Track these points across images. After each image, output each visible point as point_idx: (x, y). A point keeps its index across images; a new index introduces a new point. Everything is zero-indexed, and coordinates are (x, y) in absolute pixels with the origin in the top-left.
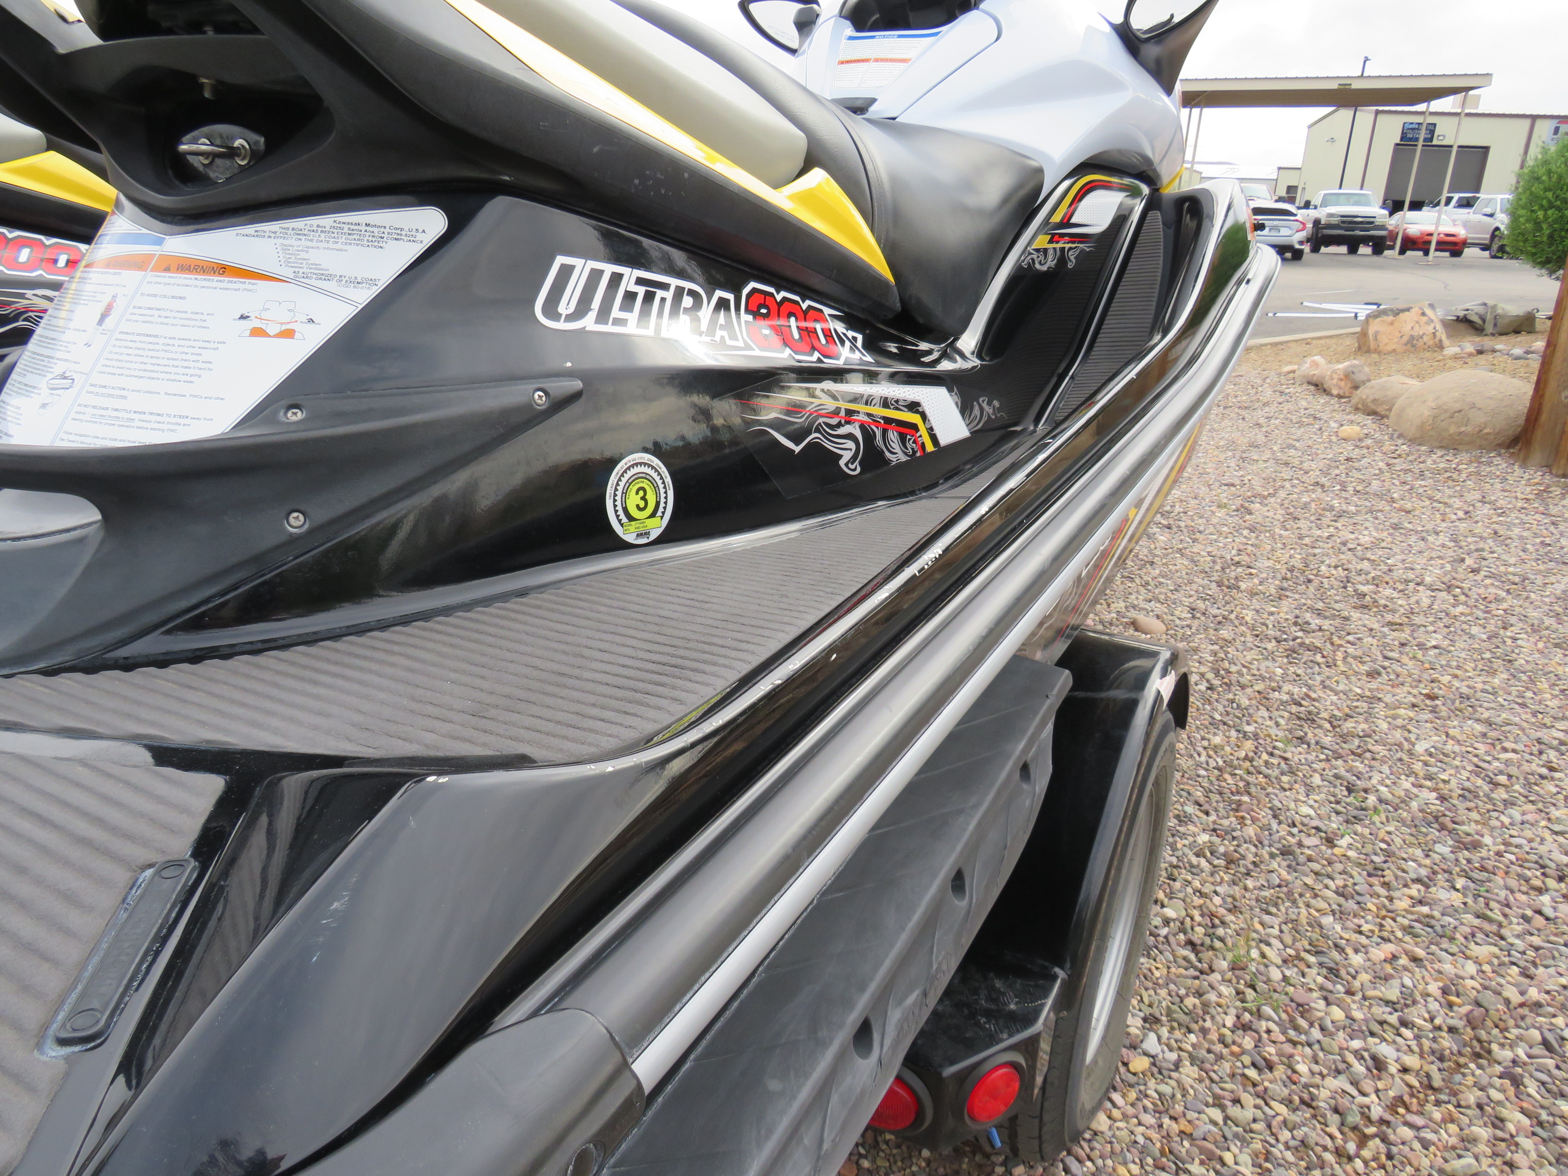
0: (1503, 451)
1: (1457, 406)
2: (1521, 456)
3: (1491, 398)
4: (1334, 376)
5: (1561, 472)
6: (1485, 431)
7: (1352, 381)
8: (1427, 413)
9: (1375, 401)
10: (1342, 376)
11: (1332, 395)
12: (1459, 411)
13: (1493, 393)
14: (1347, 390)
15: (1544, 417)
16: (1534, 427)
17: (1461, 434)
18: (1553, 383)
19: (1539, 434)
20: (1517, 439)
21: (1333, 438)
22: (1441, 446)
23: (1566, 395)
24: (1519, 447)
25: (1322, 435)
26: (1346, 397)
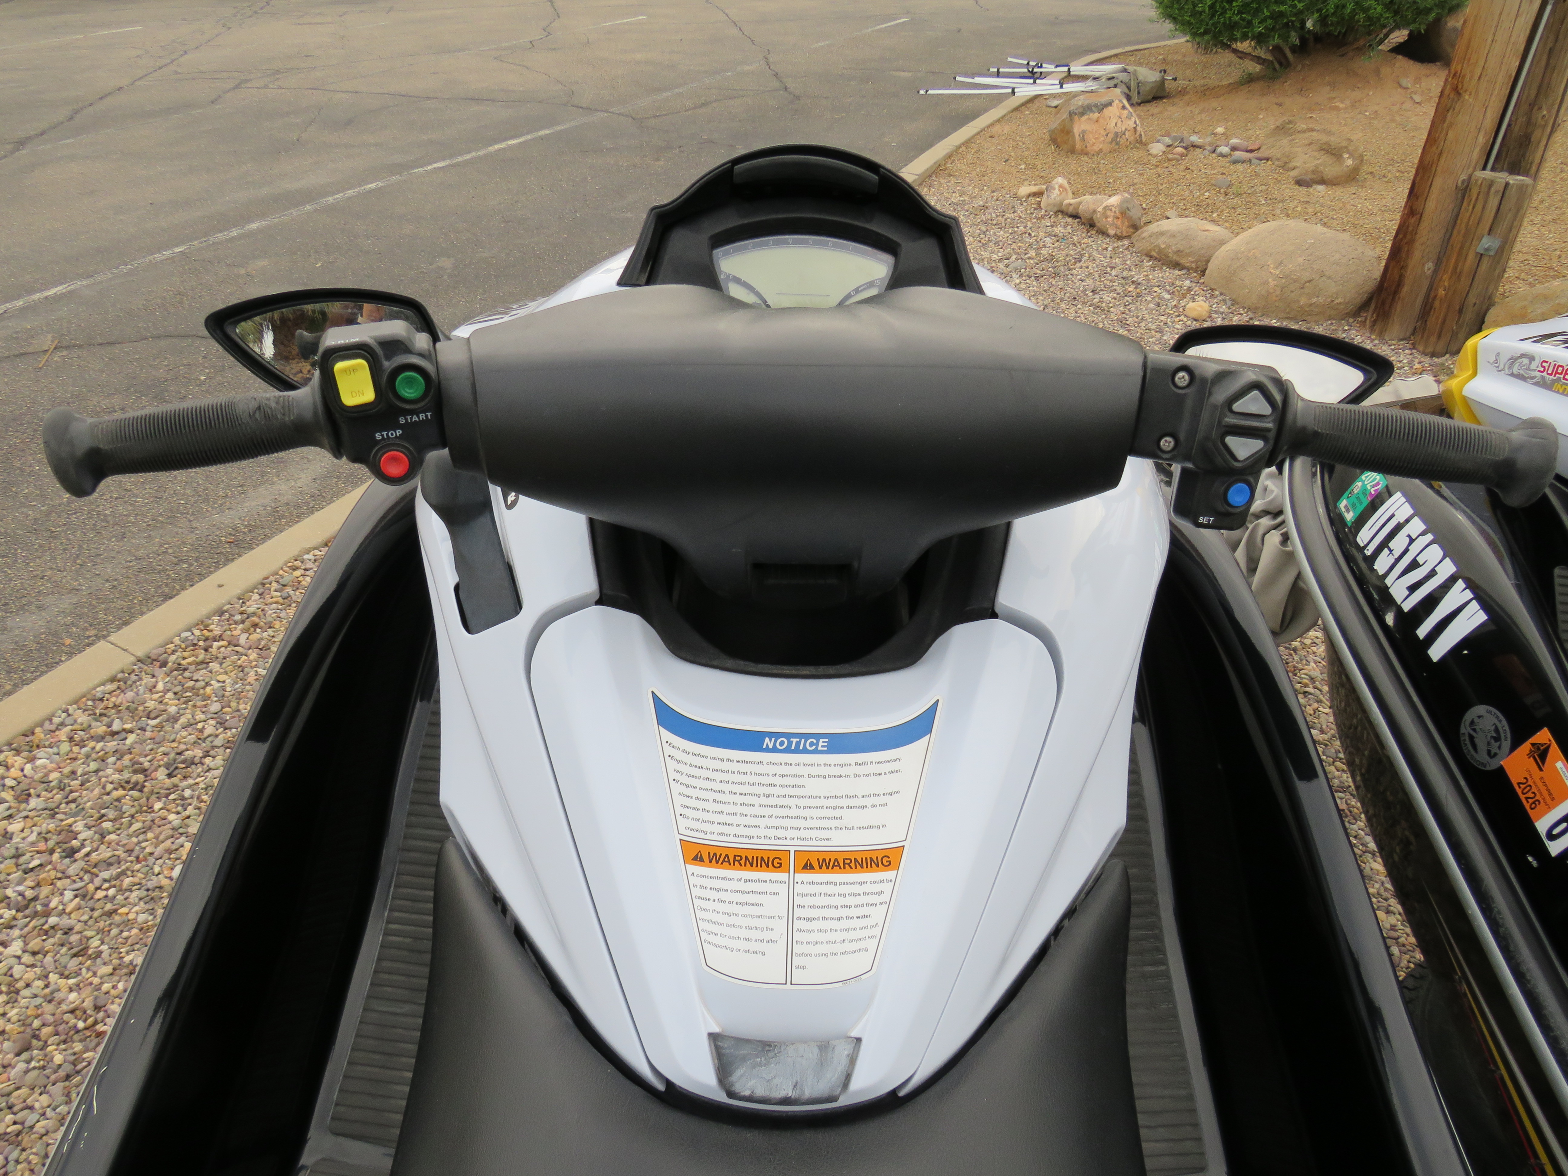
0: (1351, 320)
1: (1306, 276)
2: (1377, 328)
3: (1337, 264)
4: (1108, 213)
5: (1430, 350)
6: (1337, 301)
7: (1130, 219)
8: (1272, 283)
9: (1178, 252)
10: (1118, 214)
11: (1108, 236)
12: (1310, 281)
13: (1337, 256)
14: (1125, 230)
15: (1405, 289)
16: (1393, 299)
17: (1311, 305)
18: (1417, 254)
19: (1398, 307)
20: (1364, 306)
21: (1182, 317)
22: (1288, 318)
23: (1429, 266)
24: (1369, 315)
25: (1169, 315)
26: (1124, 237)
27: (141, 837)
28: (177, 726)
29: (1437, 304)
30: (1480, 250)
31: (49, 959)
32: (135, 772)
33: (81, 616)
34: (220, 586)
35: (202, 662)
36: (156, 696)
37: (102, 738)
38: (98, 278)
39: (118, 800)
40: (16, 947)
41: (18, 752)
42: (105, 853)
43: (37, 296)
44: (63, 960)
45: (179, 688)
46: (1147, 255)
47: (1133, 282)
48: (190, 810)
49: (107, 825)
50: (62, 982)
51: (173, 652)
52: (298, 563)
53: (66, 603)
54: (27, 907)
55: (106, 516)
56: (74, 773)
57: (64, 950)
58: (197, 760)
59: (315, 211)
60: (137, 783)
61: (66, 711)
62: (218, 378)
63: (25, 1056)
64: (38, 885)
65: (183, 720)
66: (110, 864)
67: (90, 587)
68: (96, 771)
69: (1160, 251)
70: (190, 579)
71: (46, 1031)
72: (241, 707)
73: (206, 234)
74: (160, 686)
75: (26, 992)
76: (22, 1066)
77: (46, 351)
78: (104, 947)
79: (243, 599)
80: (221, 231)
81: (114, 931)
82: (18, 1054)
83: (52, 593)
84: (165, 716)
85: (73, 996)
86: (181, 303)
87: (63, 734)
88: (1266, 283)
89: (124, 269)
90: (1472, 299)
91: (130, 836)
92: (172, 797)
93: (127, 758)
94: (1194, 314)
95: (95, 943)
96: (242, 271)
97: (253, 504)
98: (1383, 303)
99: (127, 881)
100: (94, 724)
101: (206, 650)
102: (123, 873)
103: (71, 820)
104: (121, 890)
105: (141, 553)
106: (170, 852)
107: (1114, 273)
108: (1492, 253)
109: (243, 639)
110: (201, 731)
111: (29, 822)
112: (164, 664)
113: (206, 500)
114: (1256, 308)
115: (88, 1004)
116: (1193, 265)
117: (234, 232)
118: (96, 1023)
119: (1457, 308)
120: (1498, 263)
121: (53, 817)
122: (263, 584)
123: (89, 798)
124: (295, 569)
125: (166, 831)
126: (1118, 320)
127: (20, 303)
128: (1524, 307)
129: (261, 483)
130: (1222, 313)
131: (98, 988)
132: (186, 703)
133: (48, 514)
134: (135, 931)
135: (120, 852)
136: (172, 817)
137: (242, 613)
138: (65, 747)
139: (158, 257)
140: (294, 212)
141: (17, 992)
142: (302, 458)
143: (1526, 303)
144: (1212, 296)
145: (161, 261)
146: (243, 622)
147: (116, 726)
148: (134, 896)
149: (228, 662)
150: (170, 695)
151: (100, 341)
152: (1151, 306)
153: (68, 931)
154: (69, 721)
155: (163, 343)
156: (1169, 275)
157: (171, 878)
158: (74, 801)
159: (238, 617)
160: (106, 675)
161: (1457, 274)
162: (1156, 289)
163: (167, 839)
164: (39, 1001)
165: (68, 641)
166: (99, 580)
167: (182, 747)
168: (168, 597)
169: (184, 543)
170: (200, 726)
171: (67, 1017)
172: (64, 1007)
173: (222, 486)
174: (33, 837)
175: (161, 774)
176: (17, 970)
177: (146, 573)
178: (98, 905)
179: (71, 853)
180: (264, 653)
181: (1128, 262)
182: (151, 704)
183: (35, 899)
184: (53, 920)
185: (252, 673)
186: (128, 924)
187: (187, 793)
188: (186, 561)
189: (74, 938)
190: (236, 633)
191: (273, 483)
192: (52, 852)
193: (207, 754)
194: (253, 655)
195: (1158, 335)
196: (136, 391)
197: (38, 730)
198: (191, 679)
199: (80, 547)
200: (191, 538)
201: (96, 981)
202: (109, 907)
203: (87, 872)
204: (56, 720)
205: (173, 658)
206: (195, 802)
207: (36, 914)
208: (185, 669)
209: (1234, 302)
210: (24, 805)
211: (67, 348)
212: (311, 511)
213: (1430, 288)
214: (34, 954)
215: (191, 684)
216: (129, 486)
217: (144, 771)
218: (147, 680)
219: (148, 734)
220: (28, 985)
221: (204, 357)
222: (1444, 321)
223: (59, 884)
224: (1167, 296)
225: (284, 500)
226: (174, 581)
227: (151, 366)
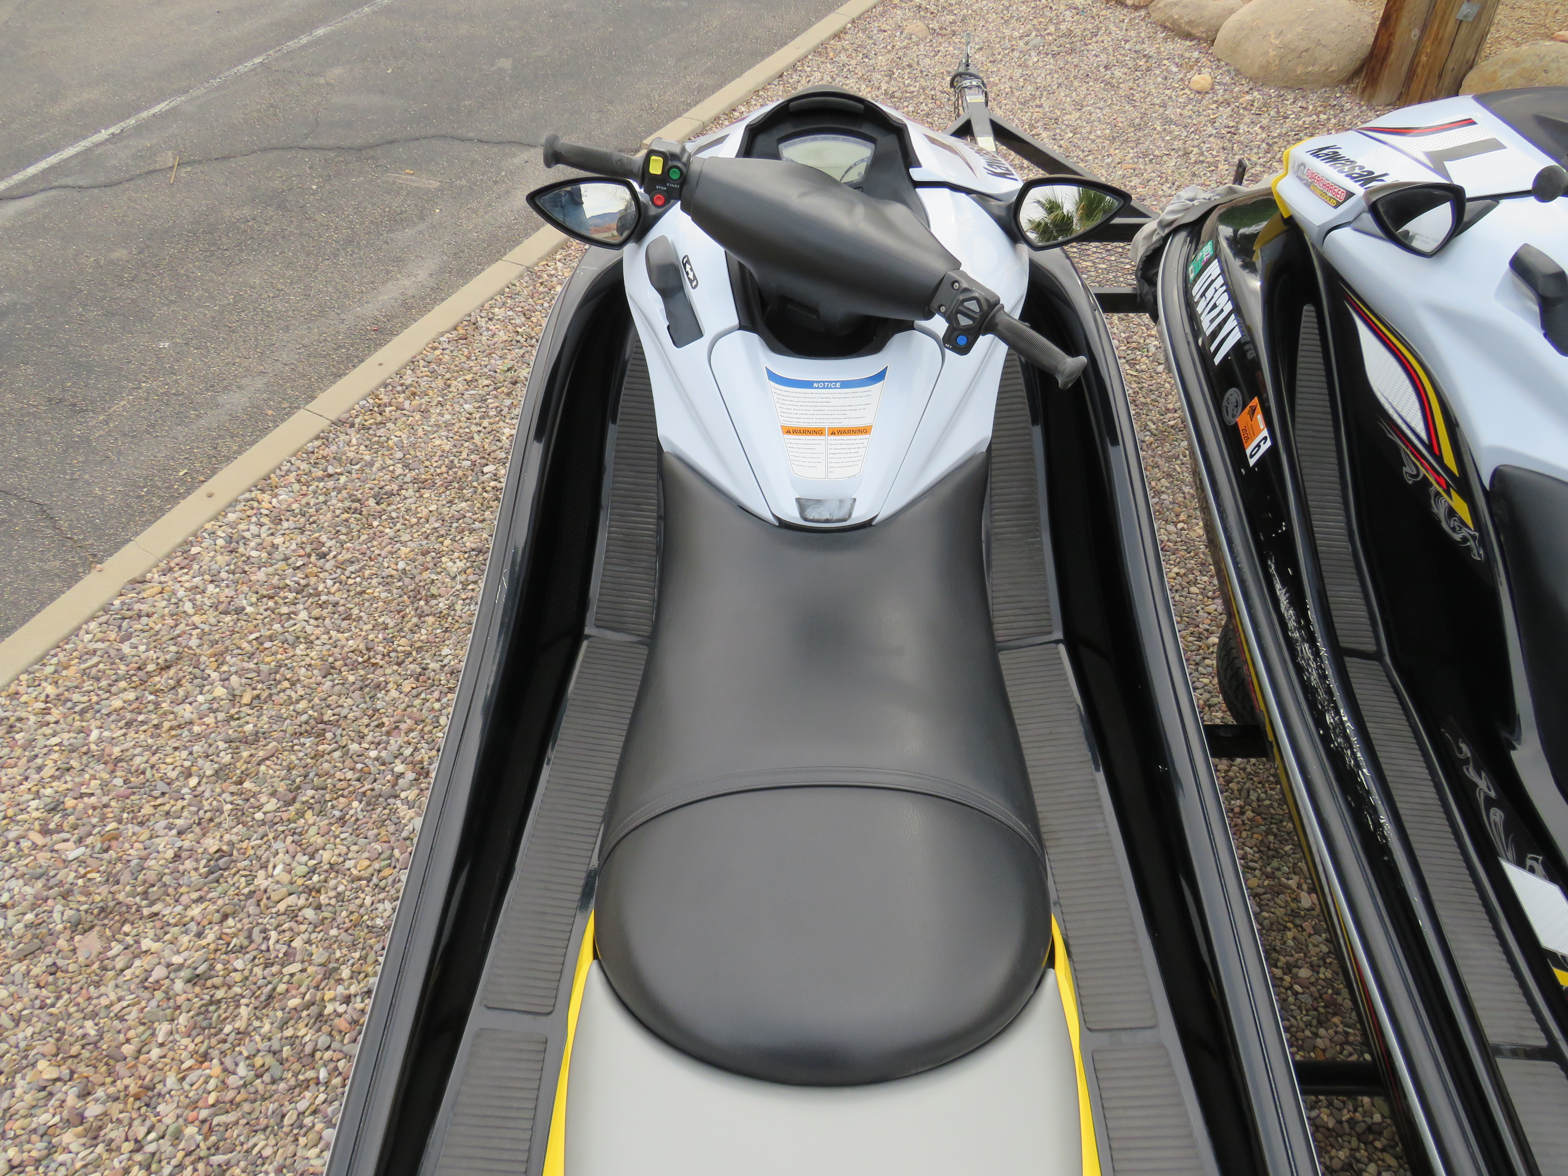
0: (1344, 87)
1: (1304, 45)
2: (1366, 94)
3: (1334, 32)
6: (1331, 69)
8: (1272, 53)
9: (1190, 22)
11: (1126, 6)
12: (1307, 50)
13: (1334, 24)
15: (1393, 56)
16: (1382, 65)
17: (1307, 73)
18: (1404, 22)
19: (1386, 73)
20: (1356, 73)
21: (1187, 91)
22: (1286, 87)
23: (1416, 33)
24: (1359, 82)
25: (1174, 88)
26: (1142, 7)
27: (369, 545)
28: (374, 469)
29: (1419, 70)
30: (1460, 16)
31: (327, 621)
32: (353, 501)
33: (273, 393)
34: (380, 365)
35: (381, 423)
36: (353, 449)
37: (321, 479)
38: (193, 93)
39: (347, 520)
40: (303, 615)
41: (263, 491)
42: (347, 556)
43: (145, 114)
44: (338, 622)
45: (368, 443)
46: (1161, 26)
47: (1145, 56)
48: (398, 526)
49: (343, 537)
50: (340, 635)
51: (357, 416)
52: (436, 344)
53: (260, 382)
54: (303, 590)
55: (268, 312)
56: (308, 504)
57: (336, 616)
58: (395, 492)
59: (374, 12)
60: (356, 509)
61: (290, 461)
62: (328, 187)
63: (329, 677)
64: (307, 576)
65: (377, 465)
66: (353, 562)
67: (274, 370)
68: (325, 502)
69: (1174, 22)
70: (353, 361)
71: (338, 664)
72: (418, 454)
73: (279, 43)
74: (354, 441)
75: (317, 642)
76: (329, 684)
77: (172, 168)
78: (362, 614)
79: (399, 374)
80: (291, 39)
81: (367, 604)
82: (324, 677)
83: (246, 376)
84: (362, 463)
85: (351, 642)
86: (275, 115)
87: (292, 477)
88: (1266, 53)
89: (215, 82)
90: (1450, 65)
91: (361, 544)
92: (384, 517)
93: (344, 492)
94: (1196, 87)
95: (355, 611)
96: (322, 81)
97: (386, 297)
98: (1373, 70)
99: (367, 573)
100: (313, 470)
101: (381, 414)
102: (363, 568)
103: (317, 535)
104: (363, 578)
105: (306, 341)
106: (392, 553)
107: (1127, 46)
108: (1470, 19)
109: (407, 405)
110: (393, 472)
111: (288, 538)
112: (352, 425)
113: (347, 296)
114: (1257, 78)
115: (362, 647)
116: (1204, 35)
117: (304, 40)
118: (369, 658)
119: (1437, 73)
120: (1476, 28)
121: (302, 533)
122: (413, 362)
123: (325, 518)
124: (435, 349)
125: (386, 540)
126: (1125, 96)
127: (132, 121)
128: (1495, 72)
129: (388, 280)
130: (1225, 85)
131: (366, 638)
132: (376, 452)
133: (222, 313)
134: (380, 604)
135: (357, 554)
136: (387, 530)
137: (402, 385)
138: (296, 487)
139: (241, 68)
140: (354, 15)
141: (312, 642)
142: (417, 257)
143: (1497, 67)
144: (1218, 67)
145: (246, 73)
146: (404, 392)
147: (331, 470)
148: (374, 582)
149: (399, 423)
150: (362, 447)
151: (215, 155)
152: (1159, 79)
153: (336, 604)
154: (293, 468)
155: (271, 155)
156: (1180, 46)
157: (397, 570)
158: (314, 522)
159: (399, 388)
160: (312, 434)
161: (1438, 41)
162: (1165, 62)
163: (387, 545)
164: (328, 647)
165: (270, 412)
166: (279, 364)
167: (382, 483)
168: (338, 376)
169: (338, 332)
170: (391, 468)
171: (350, 655)
172: (346, 649)
173: (356, 283)
174: (294, 547)
175: (372, 502)
176: (309, 629)
177: (315, 357)
178: (351, 588)
179: (323, 556)
180: (425, 415)
181: (1142, 35)
182: (351, 455)
183: (307, 585)
184: (324, 598)
185: (420, 430)
186: (376, 599)
187: (394, 515)
188: (344, 347)
189: (341, 609)
190: (401, 400)
191: (398, 280)
192: (309, 556)
193: (401, 488)
194: (418, 416)
195: (1161, 110)
196: (260, 202)
197: (272, 476)
198: (375, 435)
199: (256, 339)
200: (343, 328)
201: (363, 634)
202: (359, 589)
203: (338, 567)
204: (284, 468)
205: (357, 421)
206: (401, 521)
207: (310, 595)
208: (369, 429)
209: (1238, 72)
210: (279, 527)
211: (189, 163)
212: (435, 302)
213: (1416, 54)
214: (316, 619)
215: (376, 439)
216: (280, 286)
217: (359, 501)
218: (343, 437)
219: (354, 476)
220: (318, 638)
221: (310, 168)
222: (1425, 86)
223: (321, 575)
224: (1175, 69)
225: (410, 293)
226: (339, 363)
227: (268, 178)
